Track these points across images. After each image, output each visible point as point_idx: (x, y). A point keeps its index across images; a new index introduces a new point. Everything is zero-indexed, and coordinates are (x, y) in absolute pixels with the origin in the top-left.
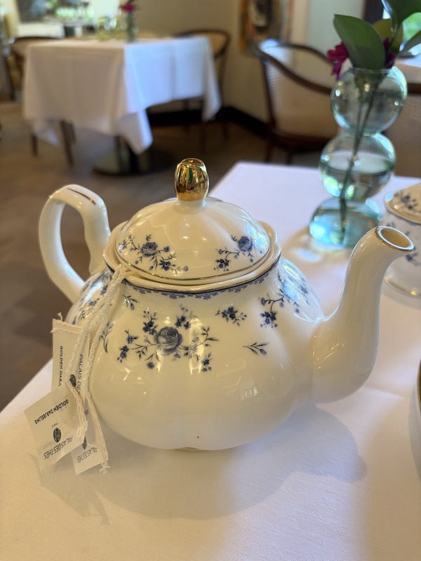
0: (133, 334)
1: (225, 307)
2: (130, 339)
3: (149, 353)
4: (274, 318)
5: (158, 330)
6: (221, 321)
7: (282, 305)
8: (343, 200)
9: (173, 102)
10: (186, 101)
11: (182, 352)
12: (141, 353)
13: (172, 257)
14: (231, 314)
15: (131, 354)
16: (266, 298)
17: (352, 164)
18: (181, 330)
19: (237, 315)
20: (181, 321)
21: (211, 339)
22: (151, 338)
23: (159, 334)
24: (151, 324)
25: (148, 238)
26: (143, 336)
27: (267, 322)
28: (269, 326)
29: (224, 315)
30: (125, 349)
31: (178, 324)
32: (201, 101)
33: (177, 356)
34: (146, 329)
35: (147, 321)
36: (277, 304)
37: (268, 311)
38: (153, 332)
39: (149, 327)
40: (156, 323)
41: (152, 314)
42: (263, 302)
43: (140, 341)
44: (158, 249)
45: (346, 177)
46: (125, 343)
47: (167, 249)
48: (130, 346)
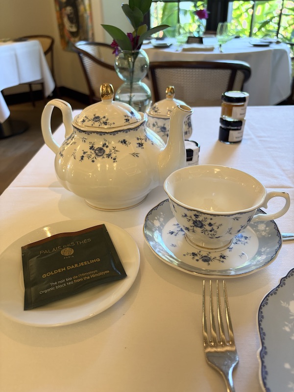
0: (85, 151)
1: (122, 139)
2: (84, 153)
3: (92, 157)
4: (142, 145)
5: (95, 148)
6: (121, 144)
7: (146, 141)
9: (21, 85)
10: (30, 84)
11: (105, 156)
12: (89, 157)
13: (107, 120)
14: (124, 142)
15: (85, 158)
16: (139, 138)
17: (130, 97)
18: (105, 148)
19: (127, 143)
20: (104, 145)
21: (117, 151)
22: (93, 152)
23: (96, 150)
24: (92, 147)
25: (94, 115)
26: (89, 151)
27: (139, 146)
28: (140, 148)
29: (122, 142)
30: (83, 157)
31: (103, 146)
32: (42, 84)
33: (103, 157)
34: (90, 149)
35: (91, 146)
36: (144, 140)
37: (140, 142)
38: (93, 149)
39: (92, 148)
40: (94, 146)
41: (93, 143)
42: (138, 139)
43: (89, 153)
44: (101, 118)
46: (83, 155)
47: (104, 117)
48: (84, 155)
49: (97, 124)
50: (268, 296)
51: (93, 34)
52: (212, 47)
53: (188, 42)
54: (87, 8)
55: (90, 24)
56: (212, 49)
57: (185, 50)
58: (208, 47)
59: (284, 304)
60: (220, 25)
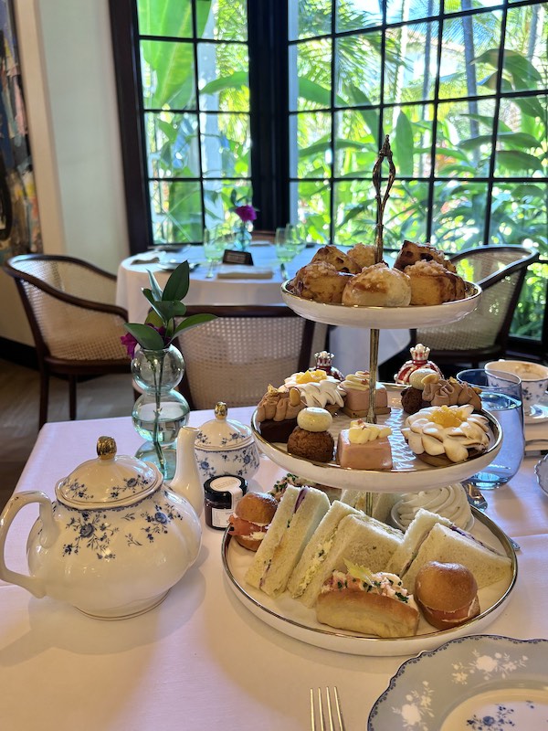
0: (146, 527)
2: (147, 530)
3: (160, 528)
8: (156, 444)
12: (157, 531)
15: (154, 535)
17: (157, 414)
18: (160, 511)
24: (149, 518)
26: (150, 524)
30: (150, 536)
31: (157, 510)
38: (153, 520)
41: (146, 513)
43: (152, 527)
45: (155, 427)
46: (147, 534)
48: (150, 533)
49: (138, 488)
50: (376, 703)
51: (39, 236)
52: (268, 270)
53: (225, 261)
54: (29, 191)
55: (33, 219)
56: (269, 276)
57: (221, 277)
58: (262, 271)
59: (395, 711)
60: (278, 230)
